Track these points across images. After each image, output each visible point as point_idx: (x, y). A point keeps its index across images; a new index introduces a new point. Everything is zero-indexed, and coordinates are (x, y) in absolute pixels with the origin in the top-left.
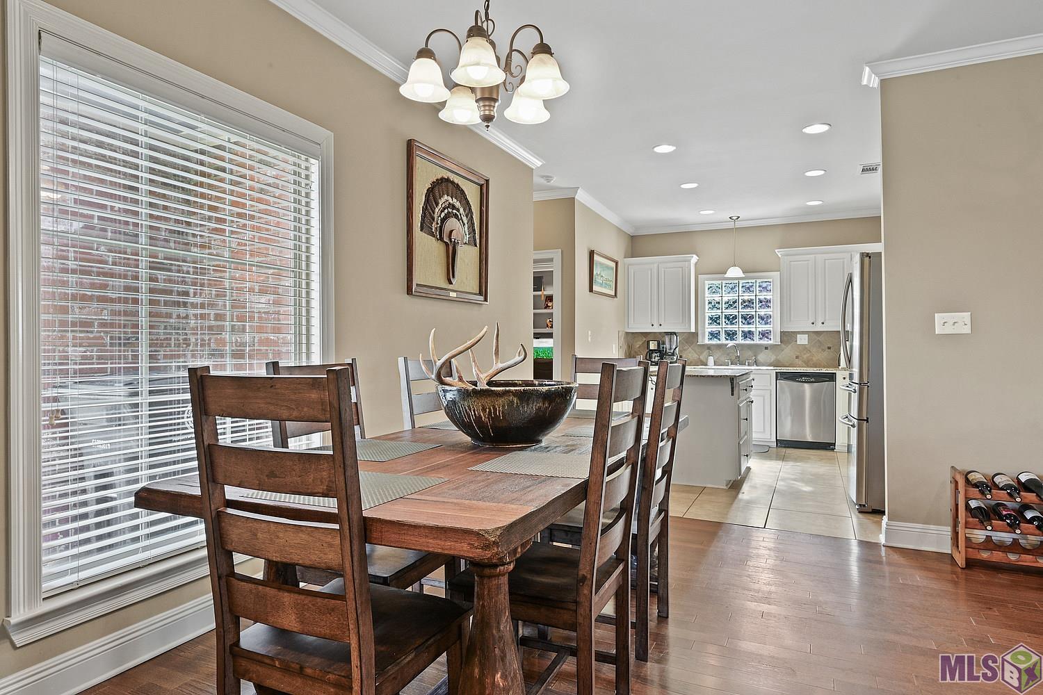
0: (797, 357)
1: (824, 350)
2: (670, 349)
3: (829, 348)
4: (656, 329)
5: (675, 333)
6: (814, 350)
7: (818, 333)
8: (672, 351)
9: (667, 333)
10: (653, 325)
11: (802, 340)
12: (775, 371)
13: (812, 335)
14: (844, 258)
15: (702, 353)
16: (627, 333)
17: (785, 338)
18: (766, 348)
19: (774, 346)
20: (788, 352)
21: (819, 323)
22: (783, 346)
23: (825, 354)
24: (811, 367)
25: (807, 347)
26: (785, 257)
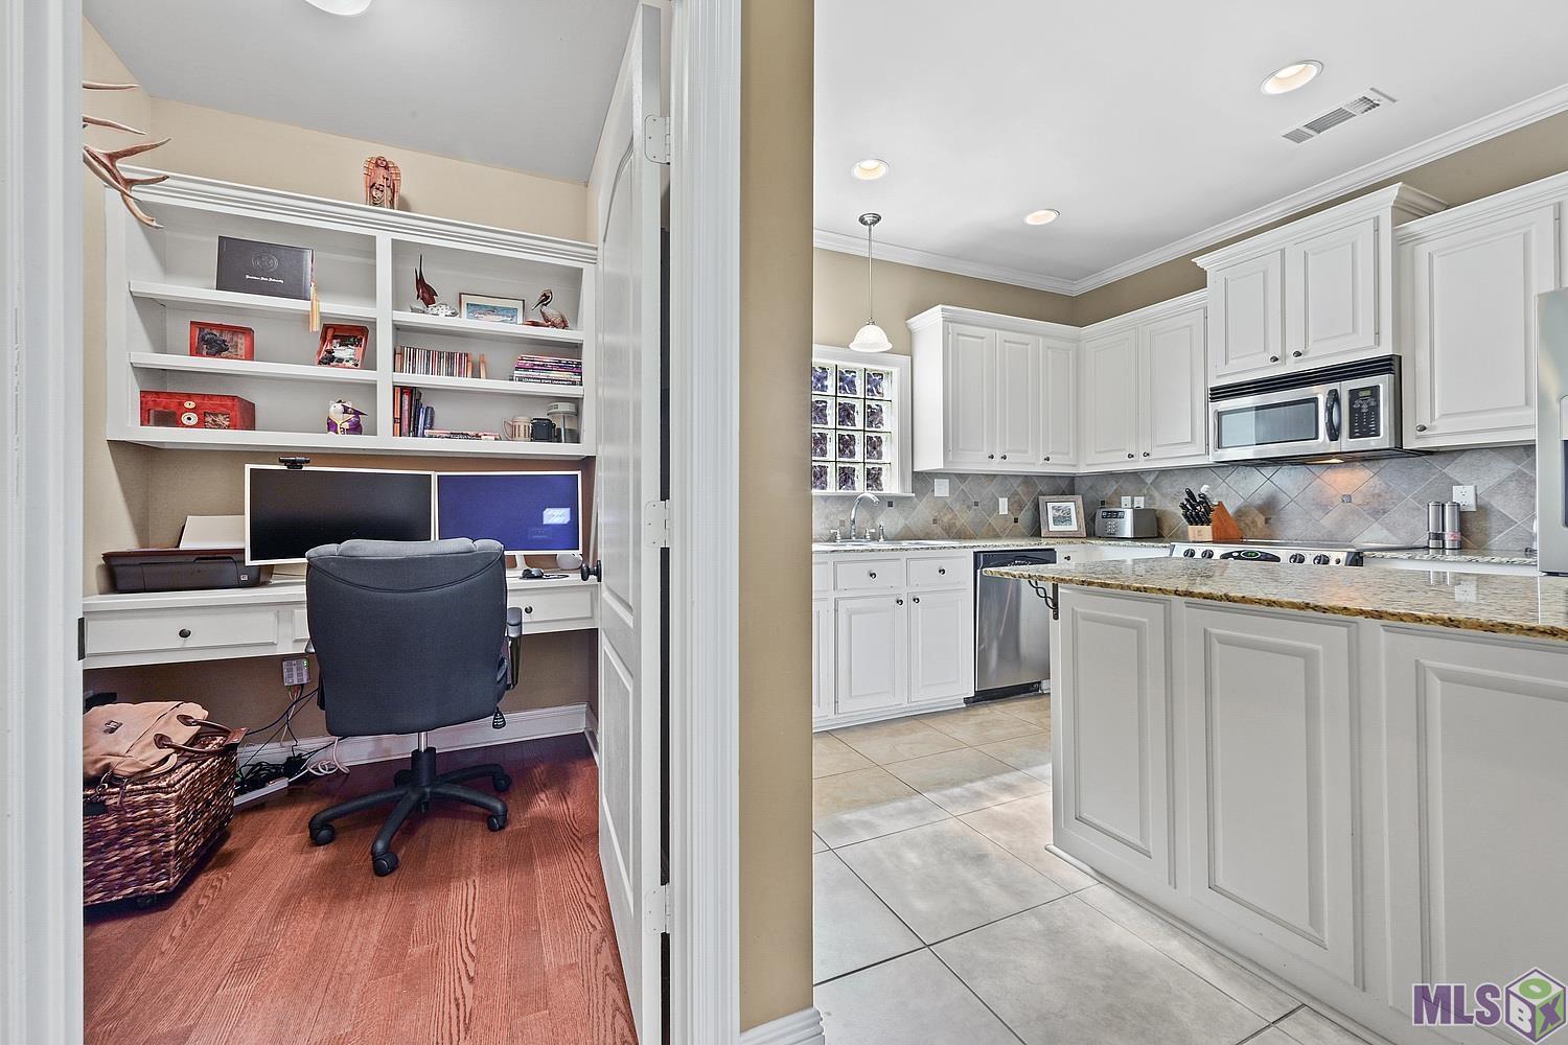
0: (935, 521)
1: (969, 508)
3: (977, 504)
6: (957, 507)
7: (961, 477)
11: (942, 488)
12: (972, 550)
13: (956, 480)
14: (1027, 344)
17: (918, 485)
18: (890, 505)
19: (900, 500)
20: (922, 513)
21: (997, 458)
22: (916, 500)
23: (971, 514)
24: (953, 539)
25: (948, 501)
26: (950, 324)
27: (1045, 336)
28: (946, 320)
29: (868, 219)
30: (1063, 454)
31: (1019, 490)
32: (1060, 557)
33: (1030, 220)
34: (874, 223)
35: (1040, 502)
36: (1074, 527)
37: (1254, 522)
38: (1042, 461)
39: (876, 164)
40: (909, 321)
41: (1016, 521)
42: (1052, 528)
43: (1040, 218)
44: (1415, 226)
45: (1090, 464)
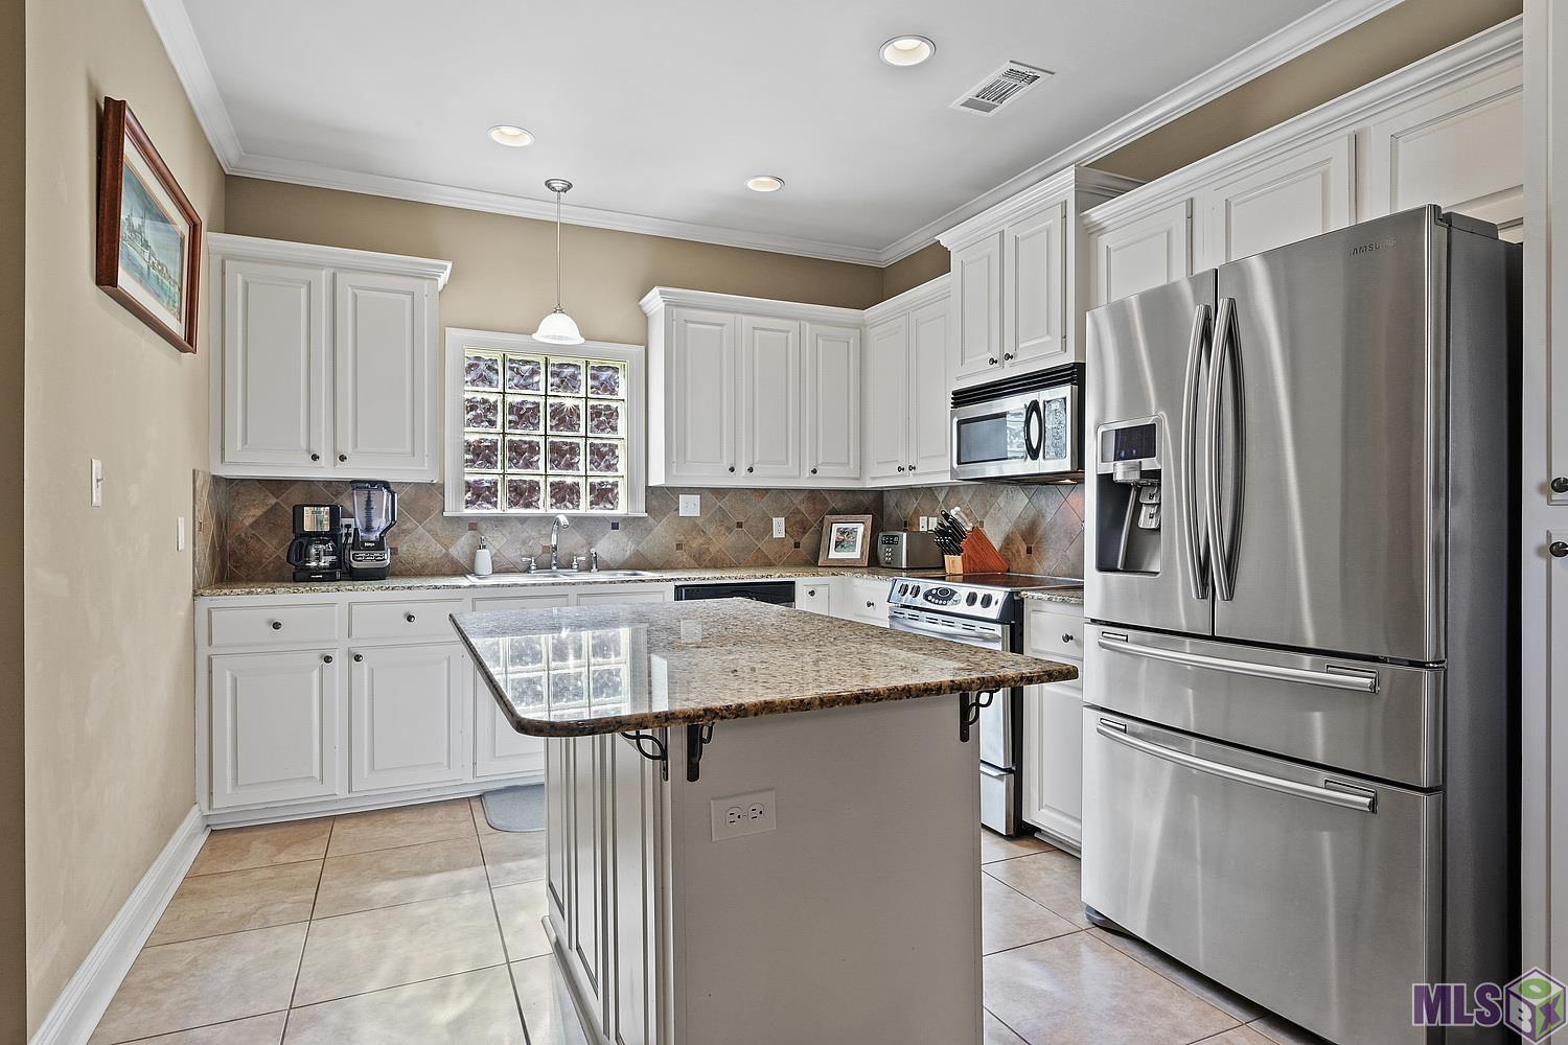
0: (679, 547)
1: (730, 530)
2: (369, 529)
3: (740, 525)
4: (326, 471)
5: (386, 485)
6: (711, 529)
7: (719, 492)
8: (374, 536)
9: (356, 484)
10: (315, 457)
11: (689, 506)
12: (672, 585)
13: (711, 497)
14: (788, 332)
15: (454, 540)
16: (216, 480)
17: (654, 503)
18: (615, 526)
19: (630, 521)
20: (661, 535)
21: (742, 470)
22: (651, 520)
23: (732, 538)
24: (707, 567)
25: (698, 522)
26: (675, 310)
27: (811, 321)
28: (669, 304)
29: (558, 185)
30: (842, 464)
31: (802, 508)
32: (801, 592)
33: (751, 184)
34: (565, 190)
35: (826, 522)
36: (856, 554)
37: (1018, 551)
38: (808, 473)
39: (518, 132)
40: (641, 303)
41: (797, 545)
42: (833, 554)
43: (763, 186)
44: (1097, 214)
45: (880, 477)
